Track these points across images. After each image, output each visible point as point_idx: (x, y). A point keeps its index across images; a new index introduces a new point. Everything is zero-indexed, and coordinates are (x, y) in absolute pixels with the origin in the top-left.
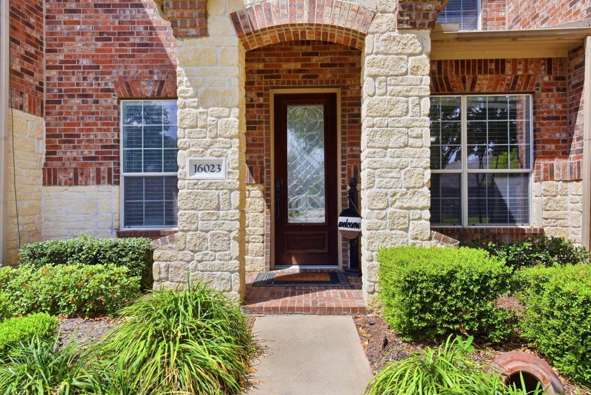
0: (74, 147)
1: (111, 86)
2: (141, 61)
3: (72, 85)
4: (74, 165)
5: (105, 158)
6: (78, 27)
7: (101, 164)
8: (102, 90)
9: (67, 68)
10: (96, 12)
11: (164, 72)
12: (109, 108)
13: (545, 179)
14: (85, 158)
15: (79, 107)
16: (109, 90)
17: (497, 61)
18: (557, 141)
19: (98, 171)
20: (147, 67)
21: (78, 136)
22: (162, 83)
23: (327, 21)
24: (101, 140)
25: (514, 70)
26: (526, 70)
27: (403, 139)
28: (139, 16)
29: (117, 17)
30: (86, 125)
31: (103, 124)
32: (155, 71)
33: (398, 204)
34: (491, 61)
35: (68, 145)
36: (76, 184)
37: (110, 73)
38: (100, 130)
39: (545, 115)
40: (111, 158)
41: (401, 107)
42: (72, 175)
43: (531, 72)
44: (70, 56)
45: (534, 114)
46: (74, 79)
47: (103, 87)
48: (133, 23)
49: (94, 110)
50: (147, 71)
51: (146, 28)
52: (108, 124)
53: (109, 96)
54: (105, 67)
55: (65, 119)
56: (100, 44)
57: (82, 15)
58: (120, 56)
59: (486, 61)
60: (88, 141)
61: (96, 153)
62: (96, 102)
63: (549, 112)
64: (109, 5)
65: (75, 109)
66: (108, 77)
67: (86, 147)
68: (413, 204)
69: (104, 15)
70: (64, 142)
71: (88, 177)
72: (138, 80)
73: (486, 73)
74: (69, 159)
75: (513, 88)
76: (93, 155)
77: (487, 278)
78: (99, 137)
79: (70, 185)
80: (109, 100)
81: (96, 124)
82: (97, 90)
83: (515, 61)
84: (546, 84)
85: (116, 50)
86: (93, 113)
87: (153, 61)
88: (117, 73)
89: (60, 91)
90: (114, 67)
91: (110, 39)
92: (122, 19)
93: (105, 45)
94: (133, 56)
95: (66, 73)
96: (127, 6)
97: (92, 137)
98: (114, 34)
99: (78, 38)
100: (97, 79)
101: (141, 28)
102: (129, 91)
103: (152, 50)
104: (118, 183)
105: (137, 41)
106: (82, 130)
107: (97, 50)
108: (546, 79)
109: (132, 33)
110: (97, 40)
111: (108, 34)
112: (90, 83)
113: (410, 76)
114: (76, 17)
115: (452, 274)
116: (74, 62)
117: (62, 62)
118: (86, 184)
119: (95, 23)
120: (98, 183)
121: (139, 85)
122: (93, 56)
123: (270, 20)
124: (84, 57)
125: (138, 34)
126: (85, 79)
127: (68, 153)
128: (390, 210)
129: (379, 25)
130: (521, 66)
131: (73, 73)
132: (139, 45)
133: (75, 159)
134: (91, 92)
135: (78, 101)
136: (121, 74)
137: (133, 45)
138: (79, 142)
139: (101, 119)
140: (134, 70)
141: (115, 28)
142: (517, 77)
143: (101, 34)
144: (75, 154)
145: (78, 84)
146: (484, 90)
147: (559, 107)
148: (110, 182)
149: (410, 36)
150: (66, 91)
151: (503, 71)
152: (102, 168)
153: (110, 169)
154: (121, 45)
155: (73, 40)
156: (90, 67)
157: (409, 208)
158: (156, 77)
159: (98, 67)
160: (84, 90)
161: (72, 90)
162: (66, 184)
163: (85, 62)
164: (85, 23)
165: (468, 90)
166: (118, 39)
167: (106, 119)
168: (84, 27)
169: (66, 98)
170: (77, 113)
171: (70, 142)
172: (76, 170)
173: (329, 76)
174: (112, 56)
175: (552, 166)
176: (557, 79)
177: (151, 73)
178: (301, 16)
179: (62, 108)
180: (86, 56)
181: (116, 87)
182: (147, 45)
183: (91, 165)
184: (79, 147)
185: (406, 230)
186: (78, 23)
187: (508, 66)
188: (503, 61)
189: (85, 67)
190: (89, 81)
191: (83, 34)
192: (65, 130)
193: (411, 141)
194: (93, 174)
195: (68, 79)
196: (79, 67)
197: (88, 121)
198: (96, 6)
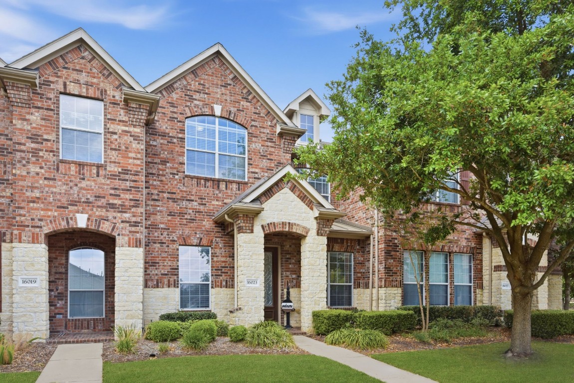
0: (156, 269)
1: (175, 239)
2: (191, 227)
3: (155, 237)
4: (156, 278)
5: (172, 275)
6: (159, 208)
7: (170, 277)
8: (171, 241)
9: (152, 228)
10: (168, 201)
11: (202, 234)
12: (174, 249)
13: (357, 288)
14: (162, 274)
15: (159, 249)
16: (174, 241)
17: (341, 239)
18: (361, 273)
19: (169, 281)
20: (194, 230)
21: (158, 263)
22: (201, 239)
23: (294, 231)
24: (170, 266)
25: (347, 243)
26: (351, 243)
27: (318, 274)
28: (190, 205)
29: (178, 205)
30: (162, 257)
31: (172, 258)
32: (198, 233)
33: (317, 296)
34: (339, 238)
35: (153, 267)
36: (158, 287)
37: (174, 232)
38: (170, 260)
39: (358, 262)
40: (175, 275)
41: (318, 263)
42: (155, 283)
43: (353, 244)
44: (154, 222)
45: (354, 261)
46: (156, 234)
47: (171, 239)
48: (187, 208)
49: (166, 250)
50: (194, 232)
51: (193, 212)
52: (174, 258)
53: (174, 244)
54: (172, 229)
55: (151, 254)
56: (170, 218)
57: (161, 202)
58: (180, 224)
59: (337, 238)
60: (164, 266)
61: (168, 272)
62: (168, 246)
63: (359, 261)
64: (175, 199)
65: (157, 249)
66: (174, 234)
67: (163, 269)
68: (322, 296)
69: (172, 203)
70: (151, 266)
71: (164, 284)
72: (189, 237)
73: (337, 243)
74: (153, 275)
75: (347, 250)
76: (166, 273)
78: (169, 264)
79: (155, 288)
80: (175, 246)
81: (167, 257)
82: (168, 240)
83: (347, 240)
84: (358, 249)
85: (178, 221)
86: (166, 252)
87: (197, 228)
88: (179, 232)
89: (149, 240)
90: (177, 229)
91: (175, 216)
92: (181, 206)
93: (172, 218)
94: (187, 225)
95: (151, 231)
96: (184, 200)
97: (166, 264)
98: (177, 213)
99: (158, 214)
100: (168, 235)
101: (191, 211)
102: (185, 242)
103: (196, 222)
104: (178, 287)
105: (189, 217)
106: (160, 260)
107: (168, 221)
108: (358, 247)
109: (186, 214)
110: (168, 215)
111: (174, 213)
112: (164, 237)
113: (321, 252)
114: (157, 203)
116: (156, 225)
117: (150, 225)
118: (163, 287)
119: (167, 207)
120: (169, 287)
121: (190, 239)
122: (166, 223)
124: (161, 223)
125: (189, 214)
126: (162, 234)
127: (153, 271)
128: (315, 298)
129: (311, 233)
130: (349, 242)
131: (156, 231)
132: (190, 219)
133: (157, 275)
134: (165, 241)
135: (158, 245)
136: (181, 233)
137: (187, 219)
138: (159, 266)
139: (170, 255)
140: (187, 231)
141: (177, 210)
142: (348, 246)
143: (170, 212)
144: (156, 272)
145: (158, 237)
146: (337, 250)
147: (362, 259)
148: (175, 286)
149: (321, 237)
150: (152, 240)
151: (343, 243)
152: (171, 279)
153: (175, 280)
154: (180, 219)
155: (156, 214)
156: (165, 229)
157: (320, 298)
158: (198, 236)
159: (169, 229)
160: (161, 240)
161: (155, 240)
162: (152, 287)
163: (162, 226)
164: (162, 206)
165: (331, 250)
166: (179, 216)
167: (173, 255)
168: (161, 208)
169: (152, 244)
170: (158, 251)
171: (154, 266)
172: (157, 280)
173: (276, 240)
174: (176, 224)
175: (360, 282)
176: (362, 247)
177: (196, 233)
178: (286, 228)
179: (150, 248)
180: (163, 223)
181: (178, 239)
182: (193, 220)
183: (165, 278)
184: (159, 269)
185: (319, 305)
186: (159, 206)
187: (345, 241)
188: (343, 239)
189: (162, 229)
190: (164, 236)
191: (161, 212)
192: (151, 260)
194: (166, 282)
195: (153, 234)
196: (159, 228)
197: (163, 255)
198: (168, 198)
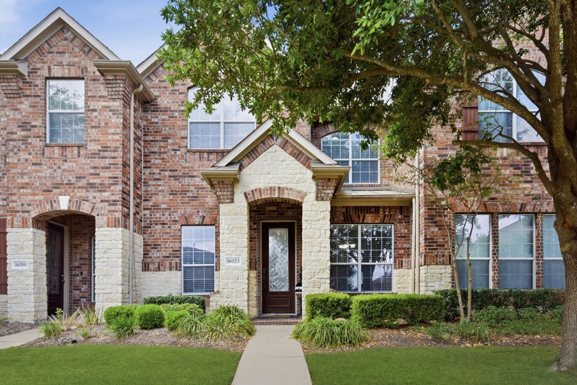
0: (158, 251)
1: (177, 219)
2: (193, 206)
3: (157, 218)
4: (158, 261)
5: (174, 257)
6: (160, 188)
7: (172, 260)
8: (173, 221)
9: (154, 209)
10: (170, 180)
11: (205, 212)
12: (176, 230)
13: (399, 268)
14: (164, 257)
15: (161, 230)
16: (176, 221)
17: (376, 207)
18: (404, 249)
19: (171, 263)
20: (196, 209)
21: (160, 245)
22: (204, 217)
23: (286, 196)
24: (172, 247)
25: (384, 212)
26: (390, 212)
27: (318, 248)
28: (192, 182)
29: (180, 183)
30: (164, 239)
31: (173, 239)
32: (200, 211)
33: (316, 277)
34: (373, 207)
35: (154, 250)
36: (159, 270)
37: (176, 212)
38: (171, 242)
39: (399, 235)
40: (177, 257)
41: (318, 234)
42: (157, 266)
43: (392, 213)
44: (156, 203)
45: (395, 234)
46: (158, 215)
47: (173, 219)
48: (189, 185)
49: (168, 231)
50: (196, 211)
51: (195, 188)
52: (176, 239)
53: (176, 224)
54: (174, 209)
55: (153, 236)
56: (171, 197)
57: (162, 182)
58: (182, 203)
59: (370, 207)
60: (165, 248)
61: (169, 254)
62: (170, 227)
63: (401, 234)
64: (176, 176)
65: (158, 231)
66: (176, 214)
67: (164, 251)
68: (322, 276)
69: (174, 182)
70: (153, 248)
71: (165, 267)
72: (191, 216)
73: (370, 213)
74: (155, 257)
75: (383, 221)
76: (168, 255)
77: (340, 300)
78: (171, 246)
79: (156, 271)
80: (176, 226)
81: (169, 239)
82: (170, 221)
83: (384, 208)
84: (400, 219)
85: (180, 200)
86: (168, 233)
87: (199, 206)
88: (180, 212)
89: (151, 221)
90: (179, 209)
91: (177, 194)
92: (183, 183)
93: (174, 197)
94: (189, 203)
95: (154, 212)
96: (186, 177)
97: (167, 246)
98: (178, 191)
99: (160, 193)
100: (170, 215)
101: (193, 188)
102: (187, 221)
103: (198, 200)
104: (180, 270)
105: (191, 195)
106: (162, 242)
107: (170, 200)
108: (400, 217)
109: (188, 191)
110: (170, 194)
111: (176, 191)
112: (166, 217)
113: (321, 221)
114: (159, 183)
115: (327, 299)
116: (158, 206)
117: (152, 206)
118: (164, 271)
119: (169, 186)
120: (171, 270)
121: (192, 218)
122: (168, 203)
123: (261, 195)
124: (163, 203)
125: (192, 191)
126: (163, 215)
127: (154, 254)
128: (312, 279)
129: (308, 199)
130: (387, 210)
131: (158, 212)
132: (192, 197)
133: (158, 257)
134: (166, 222)
135: (160, 227)
136: (183, 212)
137: (189, 197)
138: (161, 248)
139: (172, 236)
140: (189, 210)
141: (179, 188)
142: (385, 216)
143: (172, 191)
144: (158, 255)
145: (160, 218)
146: (369, 222)
147: (406, 231)
148: (176, 269)
149: (321, 203)
150: (154, 221)
151: (379, 212)
152: (173, 262)
153: (176, 263)
154: (182, 197)
155: (158, 194)
156: (166, 209)
157: (321, 279)
158: (200, 214)
159: (170, 209)
160: (163, 221)
161: (157, 221)
162: (154, 270)
163: (164, 206)
164: (164, 186)
165: (361, 222)
166: (181, 194)
167: (174, 236)
168: (163, 188)
169: (154, 225)
170: (160, 233)
171: (156, 248)
172: (159, 263)
173: (290, 214)
174: (178, 203)
175: (402, 261)
176: (405, 216)
177: (198, 212)
178: (274, 194)
179: (152, 230)
180: (165, 203)
181: (180, 219)
182: (196, 197)
183: (167, 260)
184: (161, 251)
185: (319, 288)
186: (160, 185)
187: (381, 210)
188: (379, 207)
189: (163, 209)
190: (166, 216)
191: (163, 191)
192: (153, 242)
193: (322, 249)
194: (168, 265)
195: (155, 215)
196: (161, 209)
197: (165, 237)
198: (169, 176)
